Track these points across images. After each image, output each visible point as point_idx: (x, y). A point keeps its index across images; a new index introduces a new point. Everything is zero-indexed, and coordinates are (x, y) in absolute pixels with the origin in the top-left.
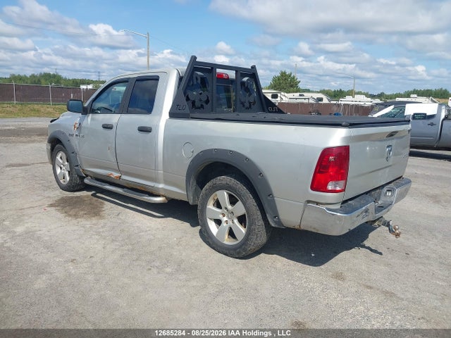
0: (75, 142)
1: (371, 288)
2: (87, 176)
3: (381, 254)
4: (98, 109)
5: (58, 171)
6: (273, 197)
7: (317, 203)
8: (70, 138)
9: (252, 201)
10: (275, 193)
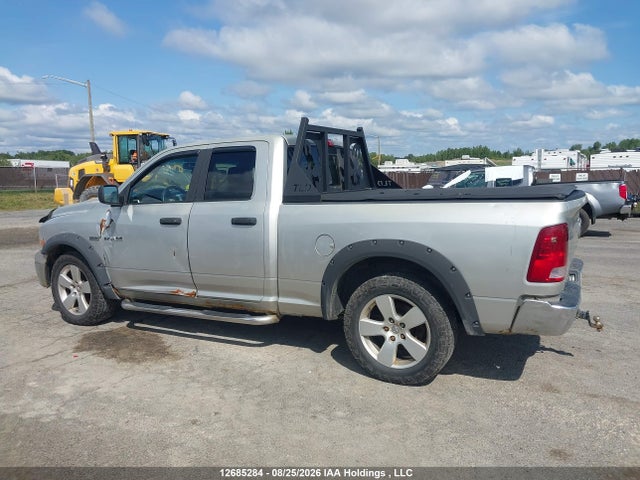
0: (103, 250)
1: (595, 396)
2: (123, 298)
3: (570, 354)
4: (136, 198)
5: (64, 296)
6: (471, 296)
7: (535, 297)
8: (93, 243)
9: (436, 307)
10: (473, 290)
